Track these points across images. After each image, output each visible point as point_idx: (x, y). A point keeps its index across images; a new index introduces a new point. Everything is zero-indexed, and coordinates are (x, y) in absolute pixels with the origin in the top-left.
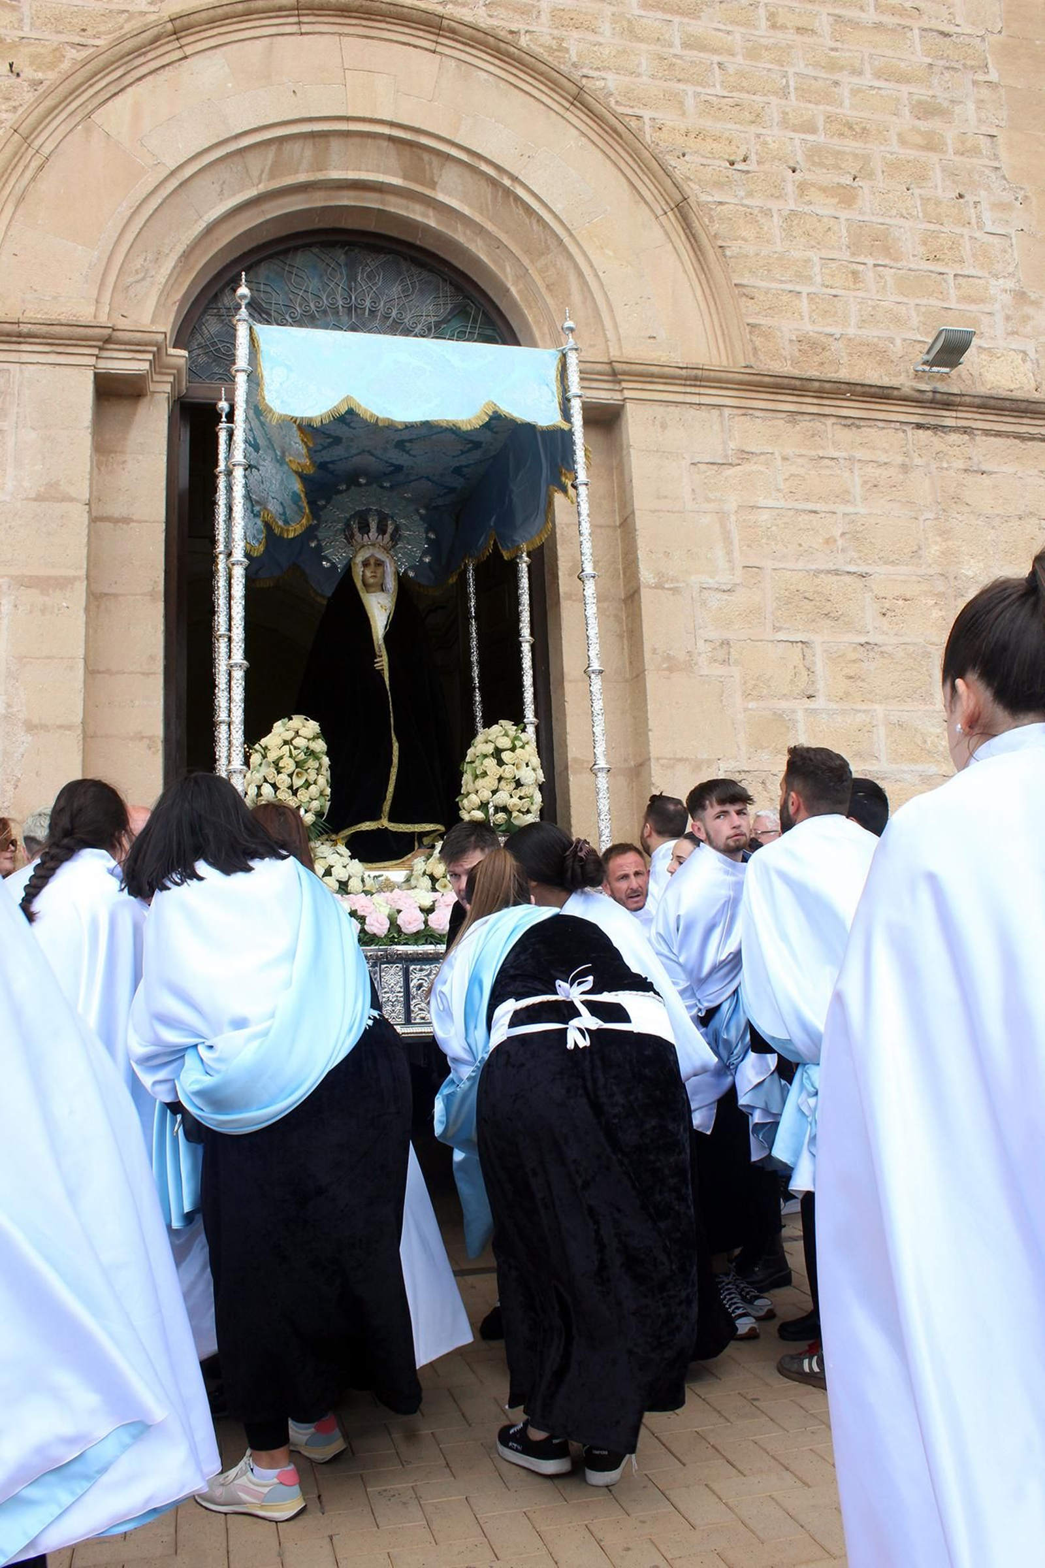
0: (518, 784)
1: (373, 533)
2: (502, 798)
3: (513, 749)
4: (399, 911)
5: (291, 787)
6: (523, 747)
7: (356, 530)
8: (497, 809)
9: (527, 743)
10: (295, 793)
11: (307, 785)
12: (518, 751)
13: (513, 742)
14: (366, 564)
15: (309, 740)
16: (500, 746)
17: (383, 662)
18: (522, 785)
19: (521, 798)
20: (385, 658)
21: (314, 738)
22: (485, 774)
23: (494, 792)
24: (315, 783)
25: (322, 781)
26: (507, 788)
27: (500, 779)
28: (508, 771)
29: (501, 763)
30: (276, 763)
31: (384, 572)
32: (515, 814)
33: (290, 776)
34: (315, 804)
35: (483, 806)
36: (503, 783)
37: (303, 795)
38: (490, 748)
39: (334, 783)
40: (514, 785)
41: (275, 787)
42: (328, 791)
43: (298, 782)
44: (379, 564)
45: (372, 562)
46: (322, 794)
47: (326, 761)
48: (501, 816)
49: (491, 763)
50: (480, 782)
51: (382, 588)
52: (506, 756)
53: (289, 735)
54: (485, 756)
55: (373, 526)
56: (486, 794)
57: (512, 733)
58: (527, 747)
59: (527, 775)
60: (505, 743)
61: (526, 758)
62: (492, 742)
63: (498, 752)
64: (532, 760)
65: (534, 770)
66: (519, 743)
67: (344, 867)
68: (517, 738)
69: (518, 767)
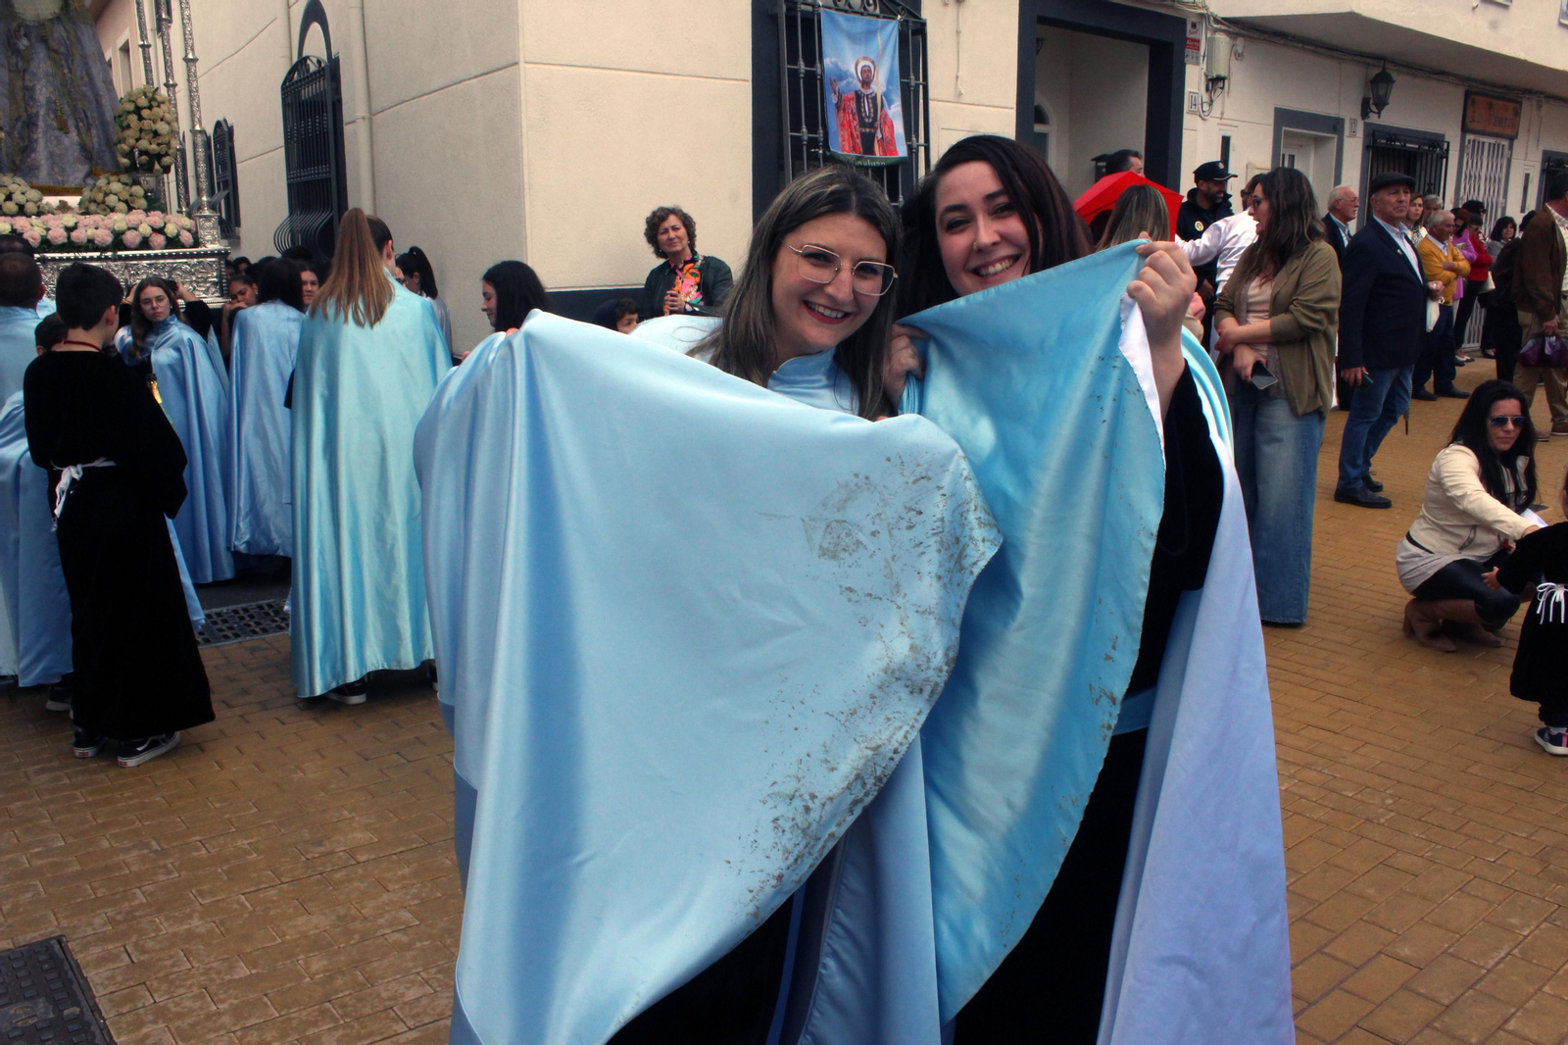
0: (156, 134)
2: (144, 144)
3: (150, 108)
6: (159, 106)
8: (143, 153)
9: (163, 103)
12: (155, 109)
13: (150, 102)
16: (139, 105)
18: (159, 135)
19: (159, 145)
22: (129, 127)
23: (138, 140)
26: (147, 137)
27: (141, 130)
28: (146, 124)
29: (141, 118)
36: (143, 134)
38: (131, 107)
40: (152, 135)
48: (144, 158)
49: (133, 118)
50: (128, 133)
52: (145, 113)
54: (129, 113)
56: (132, 141)
57: (150, 95)
58: (162, 106)
59: (162, 127)
60: (143, 102)
61: (162, 114)
62: (134, 102)
63: (138, 110)
64: (167, 116)
65: (168, 123)
66: (154, 104)
67: (23, 194)
68: (153, 99)
69: (154, 122)
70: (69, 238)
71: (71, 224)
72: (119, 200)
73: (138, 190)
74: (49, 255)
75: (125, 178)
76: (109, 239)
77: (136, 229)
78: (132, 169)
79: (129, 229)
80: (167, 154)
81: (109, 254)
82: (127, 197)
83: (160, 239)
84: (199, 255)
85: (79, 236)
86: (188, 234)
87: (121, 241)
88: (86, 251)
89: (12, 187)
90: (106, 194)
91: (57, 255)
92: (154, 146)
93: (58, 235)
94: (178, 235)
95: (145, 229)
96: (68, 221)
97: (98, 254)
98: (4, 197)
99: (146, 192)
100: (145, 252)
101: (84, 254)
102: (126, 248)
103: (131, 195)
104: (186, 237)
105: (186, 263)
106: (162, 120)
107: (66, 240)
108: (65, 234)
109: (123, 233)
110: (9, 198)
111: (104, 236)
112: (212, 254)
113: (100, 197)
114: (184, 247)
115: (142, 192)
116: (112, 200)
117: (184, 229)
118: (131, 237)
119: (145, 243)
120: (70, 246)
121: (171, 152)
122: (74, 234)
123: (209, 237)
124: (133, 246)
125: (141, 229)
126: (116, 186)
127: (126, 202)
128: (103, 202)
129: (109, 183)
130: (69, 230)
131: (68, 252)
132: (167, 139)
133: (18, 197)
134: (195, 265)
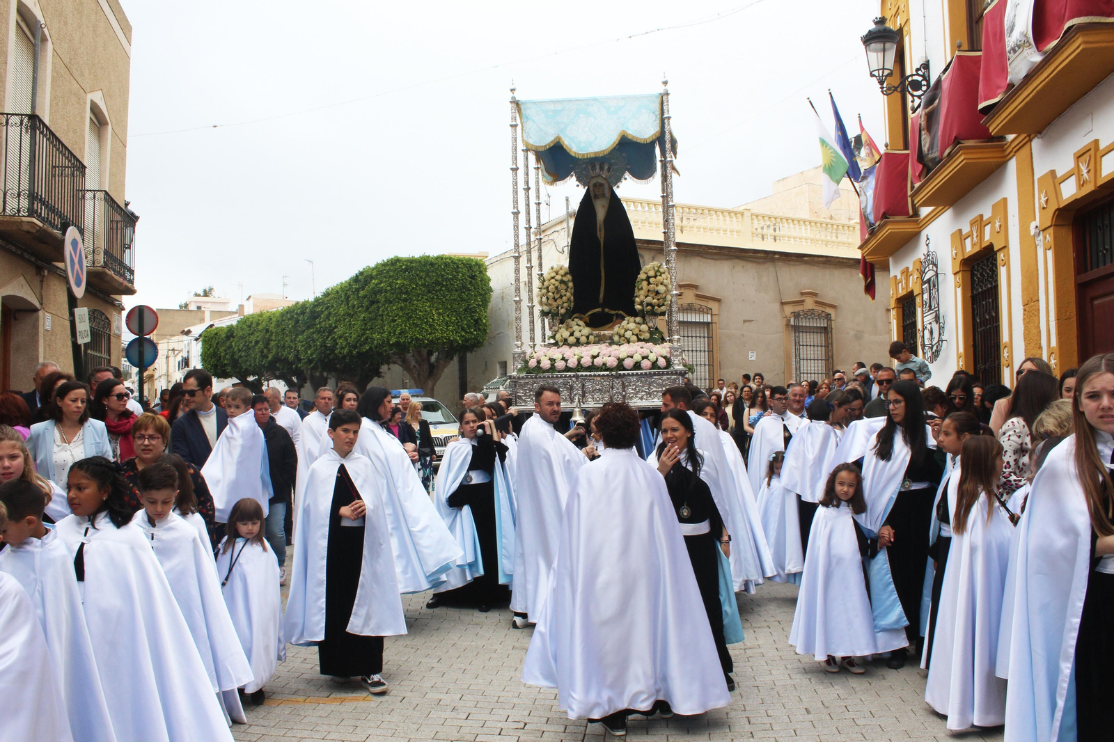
0: (657, 293)
1: (598, 170)
2: (649, 299)
3: (655, 277)
4: (582, 357)
5: (554, 298)
6: (660, 276)
7: (590, 169)
8: (648, 304)
9: (664, 273)
10: (556, 301)
11: (561, 297)
12: (658, 278)
13: (655, 273)
14: (595, 185)
15: (562, 276)
16: (649, 275)
17: (601, 235)
19: (658, 299)
20: (603, 232)
21: (566, 274)
22: (642, 289)
23: (646, 297)
24: (565, 295)
25: (568, 294)
26: (652, 295)
27: (649, 291)
28: (652, 287)
29: (649, 284)
30: (548, 288)
31: (604, 188)
32: (656, 307)
33: (553, 293)
34: (566, 305)
35: (641, 304)
36: (650, 293)
37: (559, 302)
39: (575, 294)
40: (655, 293)
41: (548, 298)
42: (572, 298)
43: (557, 296)
44: (601, 185)
45: (598, 184)
46: (569, 299)
47: (571, 284)
48: (649, 307)
49: (645, 283)
50: (641, 292)
51: (603, 196)
52: (652, 280)
53: (554, 274)
54: (643, 280)
55: (598, 167)
56: (642, 297)
57: (656, 269)
58: (663, 275)
59: (661, 289)
60: (651, 273)
61: (662, 281)
62: (646, 273)
63: (648, 278)
64: (665, 281)
65: (666, 286)
66: (658, 274)
67: (580, 331)
68: (658, 271)
69: (657, 285)
70: (593, 363)
71: (595, 354)
72: (633, 334)
73: (644, 327)
74: (580, 373)
75: (638, 319)
76: (615, 363)
77: (632, 357)
78: (642, 314)
79: (628, 356)
80: (663, 305)
81: (614, 373)
82: (638, 332)
83: (645, 363)
84: (668, 374)
85: (598, 361)
86: (663, 360)
87: (622, 365)
88: (601, 371)
89: (575, 328)
90: (626, 331)
91: (584, 373)
92: (655, 301)
93: (586, 361)
94: (657, 359)
95: (637, 357)
96: (594, 352)
97: (608, 373)
98: (569, 334)
99: (649, 328)
100: (635, 372)
101: (599, 373)
102: (625, 369)
103: (640, 331)
104: (662, 362)
105: (660, 379)
106: (662, 284)
107: (591, 364)
108: (591, 360)
109: (623, 360)
110: (572, 334)
111: (612, 362)
112: (676, 373)
113: (622, 332)
114: (659, 368)
115: (647, 328)
116: (628, 334)
117: (662, 356)
118: (628, 363)
119: (637, 366)
120: (592, 368)
121: (666, 303)
122: (596, 360)
123: (675, 362)
124: (629, 368)
125: (634, 357)
126: (632, 326)
127: (637, 335)
128: (624, 336)
129: (628, 323)
130: (594, 357)
131: (590, 372)
132: (664, 296)
133: (577, 334)
134: (665, 380)
